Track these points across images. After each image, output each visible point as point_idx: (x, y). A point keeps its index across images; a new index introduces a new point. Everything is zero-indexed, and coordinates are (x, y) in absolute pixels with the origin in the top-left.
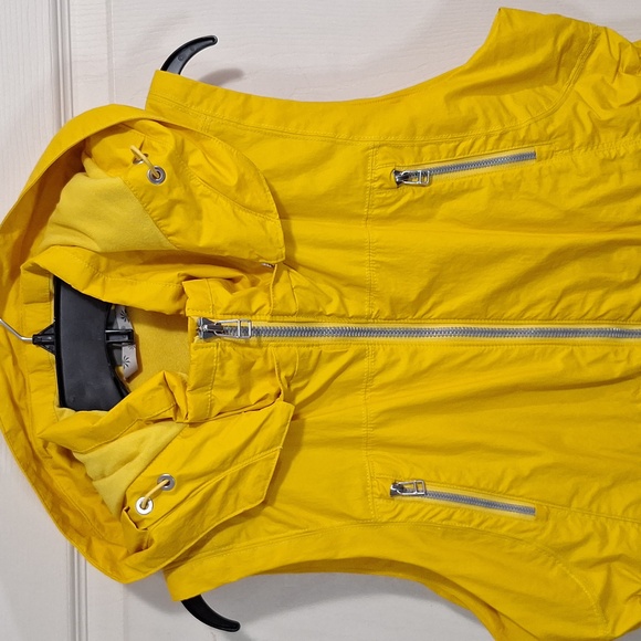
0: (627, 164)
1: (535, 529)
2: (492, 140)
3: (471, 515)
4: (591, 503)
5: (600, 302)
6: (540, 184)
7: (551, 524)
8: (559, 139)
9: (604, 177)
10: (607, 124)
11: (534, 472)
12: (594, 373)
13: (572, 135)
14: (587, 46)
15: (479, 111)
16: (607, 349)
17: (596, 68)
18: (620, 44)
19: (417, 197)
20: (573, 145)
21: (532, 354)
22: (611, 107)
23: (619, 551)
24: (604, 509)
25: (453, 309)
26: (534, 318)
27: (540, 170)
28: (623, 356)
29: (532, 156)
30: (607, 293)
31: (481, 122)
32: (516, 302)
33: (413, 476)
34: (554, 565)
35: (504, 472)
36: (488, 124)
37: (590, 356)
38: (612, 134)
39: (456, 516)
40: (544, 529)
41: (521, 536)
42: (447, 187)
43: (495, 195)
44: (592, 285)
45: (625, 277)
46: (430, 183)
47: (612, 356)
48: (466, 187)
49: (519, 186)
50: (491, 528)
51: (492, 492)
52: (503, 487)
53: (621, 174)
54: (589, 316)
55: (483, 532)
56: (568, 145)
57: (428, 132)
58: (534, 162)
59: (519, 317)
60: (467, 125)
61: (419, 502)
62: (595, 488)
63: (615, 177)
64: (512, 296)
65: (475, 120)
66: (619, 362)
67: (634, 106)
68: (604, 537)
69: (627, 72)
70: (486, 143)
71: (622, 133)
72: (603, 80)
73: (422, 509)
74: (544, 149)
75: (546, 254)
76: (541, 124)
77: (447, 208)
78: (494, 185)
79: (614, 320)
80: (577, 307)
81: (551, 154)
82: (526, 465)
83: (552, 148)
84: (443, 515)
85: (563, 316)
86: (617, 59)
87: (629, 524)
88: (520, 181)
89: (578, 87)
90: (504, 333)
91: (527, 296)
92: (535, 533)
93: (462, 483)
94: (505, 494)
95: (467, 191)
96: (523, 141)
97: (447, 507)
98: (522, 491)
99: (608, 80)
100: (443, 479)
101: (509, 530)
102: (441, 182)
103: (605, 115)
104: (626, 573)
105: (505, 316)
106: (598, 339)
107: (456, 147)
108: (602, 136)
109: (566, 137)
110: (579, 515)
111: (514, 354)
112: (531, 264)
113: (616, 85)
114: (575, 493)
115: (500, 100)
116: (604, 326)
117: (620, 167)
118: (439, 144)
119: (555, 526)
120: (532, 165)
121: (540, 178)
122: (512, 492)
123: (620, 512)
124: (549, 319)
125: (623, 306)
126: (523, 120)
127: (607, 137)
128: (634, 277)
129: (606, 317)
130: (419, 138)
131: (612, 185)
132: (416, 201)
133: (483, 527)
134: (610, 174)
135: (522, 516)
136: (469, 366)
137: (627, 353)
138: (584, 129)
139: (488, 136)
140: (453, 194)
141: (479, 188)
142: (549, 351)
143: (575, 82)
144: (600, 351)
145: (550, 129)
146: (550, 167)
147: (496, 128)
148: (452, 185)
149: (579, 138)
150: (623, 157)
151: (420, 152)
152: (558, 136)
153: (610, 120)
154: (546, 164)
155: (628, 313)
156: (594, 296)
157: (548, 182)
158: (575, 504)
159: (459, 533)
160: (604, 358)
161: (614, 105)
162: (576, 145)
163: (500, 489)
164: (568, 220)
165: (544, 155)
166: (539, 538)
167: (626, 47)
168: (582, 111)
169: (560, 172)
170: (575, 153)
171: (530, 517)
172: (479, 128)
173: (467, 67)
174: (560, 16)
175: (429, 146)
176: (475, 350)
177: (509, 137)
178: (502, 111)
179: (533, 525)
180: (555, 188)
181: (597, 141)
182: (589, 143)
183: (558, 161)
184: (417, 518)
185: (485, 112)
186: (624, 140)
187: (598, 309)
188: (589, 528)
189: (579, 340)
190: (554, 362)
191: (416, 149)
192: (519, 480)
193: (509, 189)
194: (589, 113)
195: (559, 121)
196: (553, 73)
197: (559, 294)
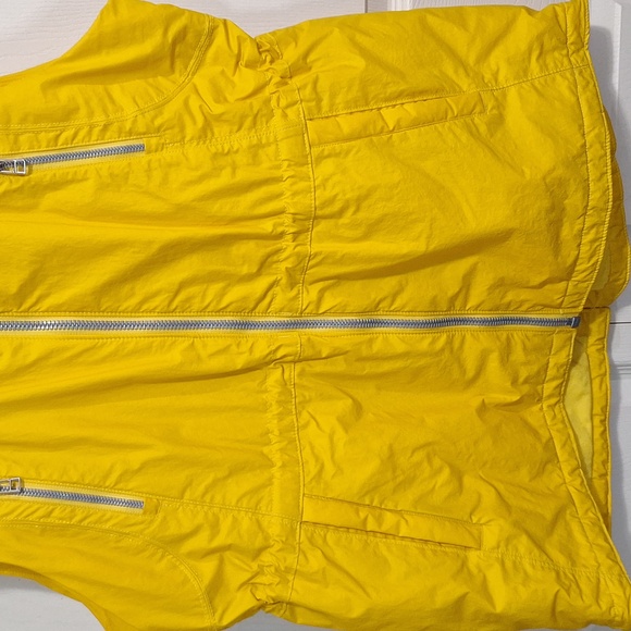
0: (241, 159)
1: (142, 523)
2: (96, 131)
3: (72, 511)
4: (204, 495)
5: (221, 295)
6: (149, 177)
7: (160, 515)
8: (169, 131)
9: (216, 171)
10: (219, 118)
11: (144, 466)
12: (216, 364)
13: (182, 129)
14: (203, 38)
15: (81, 101)
16: (229, 341)
17: (216, 60)
18: (238, 37)
19: (15, 186)
20: (183, 138)
21: (149, 347)
22: (226, 100)
23: (229, 542)
24: (218, 498)
25: (61, 302)
26: (153, 311)
27: (149, 163)
28: (245, 347)
29: (140, 148)
30: (229, 285)
31: (83, 112)
32: (132, 295)
33: (10, 474)
34: (163, 557)
35: (112, 467)
36: (91, 114)
37: (212, 348)
38: (226, 128)
39: (56, 513)
40: (152, 522)
41: (127, 530)
42: (48, 178)
43: (102, 187)
44: (212, 278)
45: (245, 270)
46: (30, 172)
47: (234, 348)
48: (70, 177)
49: (127, 178)
50: (95, 523)
51: (98, 486)
52: (110, 481)
53: (234, 168)
54: (210, 309)
55: (87, 528)
56: (179, 138)
57: (24, 120)
58: (143, 154)
59: (137, 310)
60: (68, 114)
61: (14, 500)
62: (209, 480)
63: (228, 170)
64: (126, 289)
65: (77, 109)
66: (241, 353)
67: (248, 101)
68: (215, 528)
69: (247, 66)
70: (90, 133)
71: (236, 128)
72: (223, 72)
73: (20, 506)
74: (154, 141)
75: (155, 247)
76: (148, 116)
77: (50, 199)
78: (100, 177)
79: (238, 311)
80: (197, 300)
81: (161, 147)
82: (136, 458)
83: (163, 141)
84: (41, 513)
85: (183, 309)
86: (236, 52)
87: (243, 514)
88: (128, 173)
89: (197, 80)
90: (120, 326)
91: (143, 288)
92: (142, 526)
93: (65, 479)
94: (113, 488)
95: (72, 181)
96: (130, 133)
97: (45, 504)
98: (131, 485)
99: (229, 72)
100: (44, 476)
101: (114, 525)
102: (43, 172)
103: (217, 109)
104: (237, 561)
105: (121, 309)
106: (221, 331)
107: (58, 137)
108: (216, 130)
109: (177, 130)
110: (191, 506)
111: (130, 347)
112: (141, 257)
113: (236, 79)
114: (189, 484)
115: (106, 91)
116: (227, 319)
117: (234, 162)
118: (37, 133)
119: (165, 518)
120: (141, 157)
121: (149, 170)
122: (120, 486)
123: (234, 502)
124: (167, 312)
125: (244, 299)
126: (130, 110)
127: (220, 130)
128: (255, 271)
129: (229, 310)
130: (14, 126)
131: (223, 179)
132: (15, 191)
133: (85, 523)
134: (222, 168)
135: (130, 510)
136: (81, 359)
137: (249, 345)
138: (195, 122)
139: (91, 127)
140: (56, 185)
141: (84, 179)
142: (168, 343)
143: (194, 74)
144: (221, 343)
145: (158, 122)
146: (160, 160)
147: (100, 119)
148: (55, 175)
149: (190, 131)
150: (237, 151)
151: (16, 141)
152: (167, 129)
153: (223, 114)
154: (155, 157)
155: (252, 306)
156: (215, 288)
157: (157, 175)
158: (187, 495)
159: (61, 530)
160: (225, 350)
161: (229, 98)
162: (187, 139)
163: (107, 484)
164: (179, 213)
165: (154, 147)
166: (146, 532)
167: (245, 40)
168: (194, 104)
169: (170, 165)
170: (187, 146)
171: (138, 511)
172: (81, 118)
173: (68, 55)
174: (172, 6)
175: (27, 135)
176: (89, 343)
177: (114, 127)
178: (107, 100)
179: (140, 518)
180: (165, 180)
181: (209, 135)
182: (200, 137)
183: (169, 154)
184: (11, 517)
185: (87, 103)
186: (238, 135)
187: (219, 302)
188: (200, 519)
189: (201, 332)
190: (173, 354)
191: (12, 137)
192: (127, 474)
193: (116, 181)
194: (200, 107)
195: (168, 113)
196: (167, 64)
197: (176, 287)
